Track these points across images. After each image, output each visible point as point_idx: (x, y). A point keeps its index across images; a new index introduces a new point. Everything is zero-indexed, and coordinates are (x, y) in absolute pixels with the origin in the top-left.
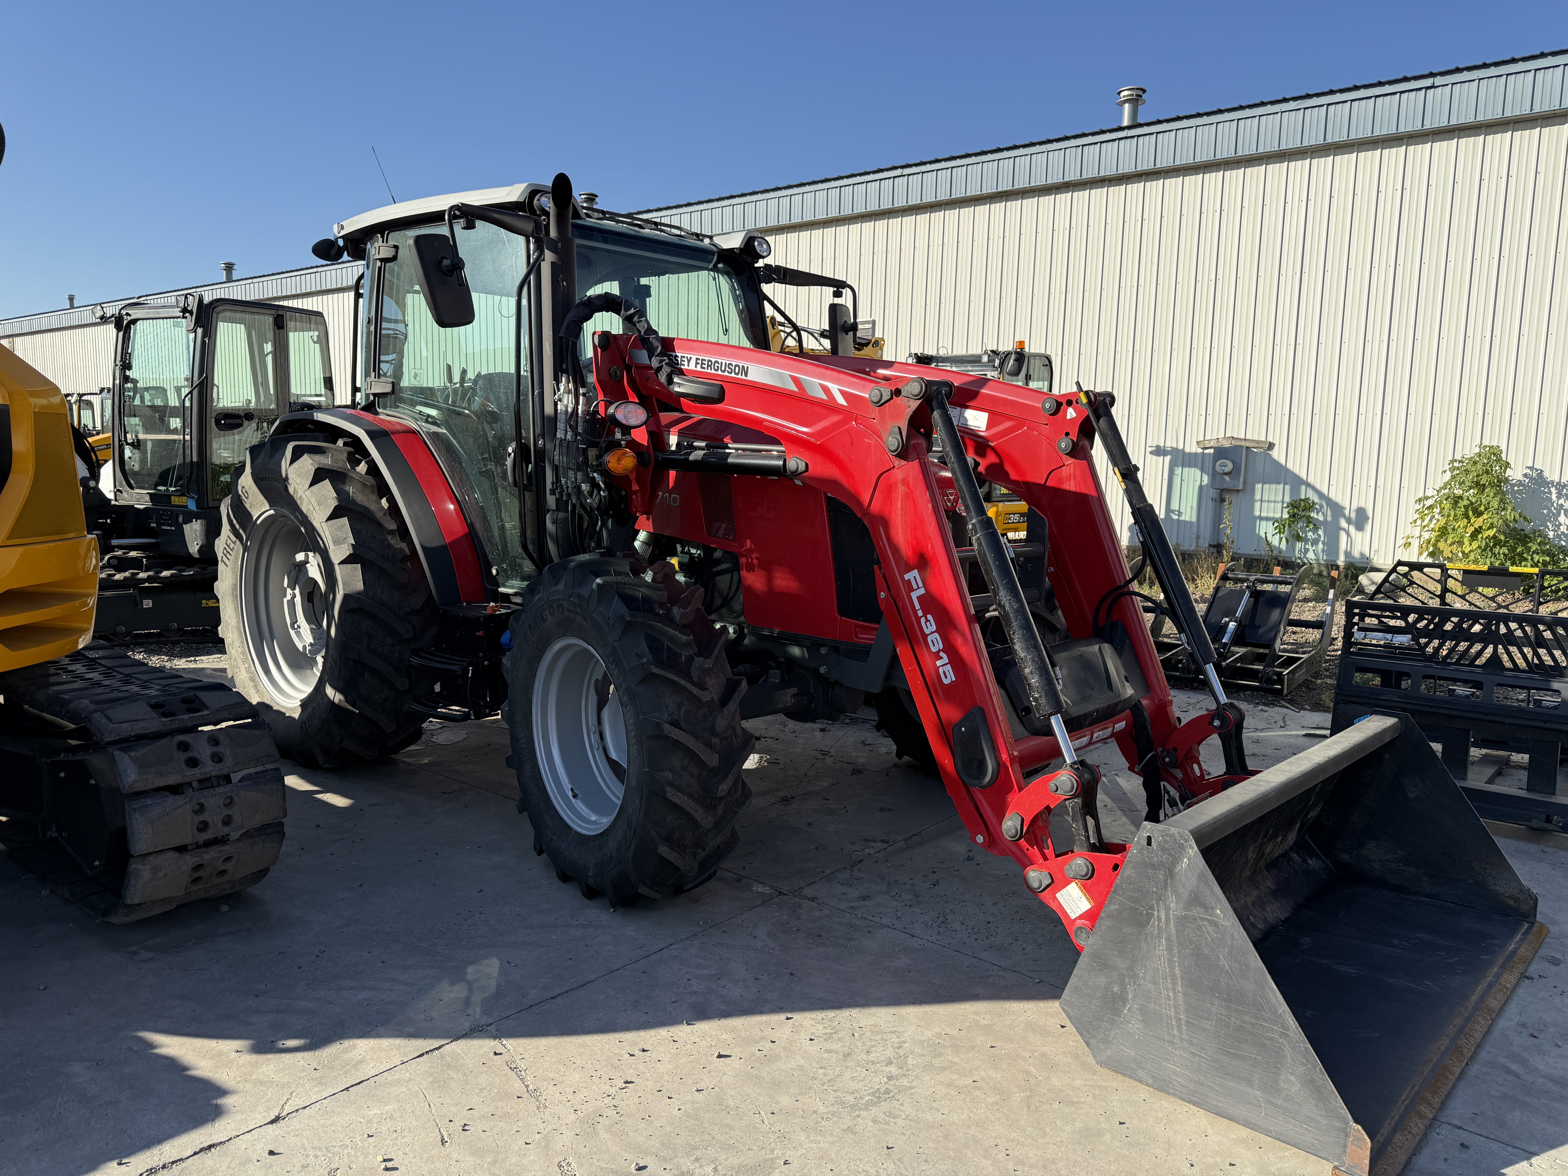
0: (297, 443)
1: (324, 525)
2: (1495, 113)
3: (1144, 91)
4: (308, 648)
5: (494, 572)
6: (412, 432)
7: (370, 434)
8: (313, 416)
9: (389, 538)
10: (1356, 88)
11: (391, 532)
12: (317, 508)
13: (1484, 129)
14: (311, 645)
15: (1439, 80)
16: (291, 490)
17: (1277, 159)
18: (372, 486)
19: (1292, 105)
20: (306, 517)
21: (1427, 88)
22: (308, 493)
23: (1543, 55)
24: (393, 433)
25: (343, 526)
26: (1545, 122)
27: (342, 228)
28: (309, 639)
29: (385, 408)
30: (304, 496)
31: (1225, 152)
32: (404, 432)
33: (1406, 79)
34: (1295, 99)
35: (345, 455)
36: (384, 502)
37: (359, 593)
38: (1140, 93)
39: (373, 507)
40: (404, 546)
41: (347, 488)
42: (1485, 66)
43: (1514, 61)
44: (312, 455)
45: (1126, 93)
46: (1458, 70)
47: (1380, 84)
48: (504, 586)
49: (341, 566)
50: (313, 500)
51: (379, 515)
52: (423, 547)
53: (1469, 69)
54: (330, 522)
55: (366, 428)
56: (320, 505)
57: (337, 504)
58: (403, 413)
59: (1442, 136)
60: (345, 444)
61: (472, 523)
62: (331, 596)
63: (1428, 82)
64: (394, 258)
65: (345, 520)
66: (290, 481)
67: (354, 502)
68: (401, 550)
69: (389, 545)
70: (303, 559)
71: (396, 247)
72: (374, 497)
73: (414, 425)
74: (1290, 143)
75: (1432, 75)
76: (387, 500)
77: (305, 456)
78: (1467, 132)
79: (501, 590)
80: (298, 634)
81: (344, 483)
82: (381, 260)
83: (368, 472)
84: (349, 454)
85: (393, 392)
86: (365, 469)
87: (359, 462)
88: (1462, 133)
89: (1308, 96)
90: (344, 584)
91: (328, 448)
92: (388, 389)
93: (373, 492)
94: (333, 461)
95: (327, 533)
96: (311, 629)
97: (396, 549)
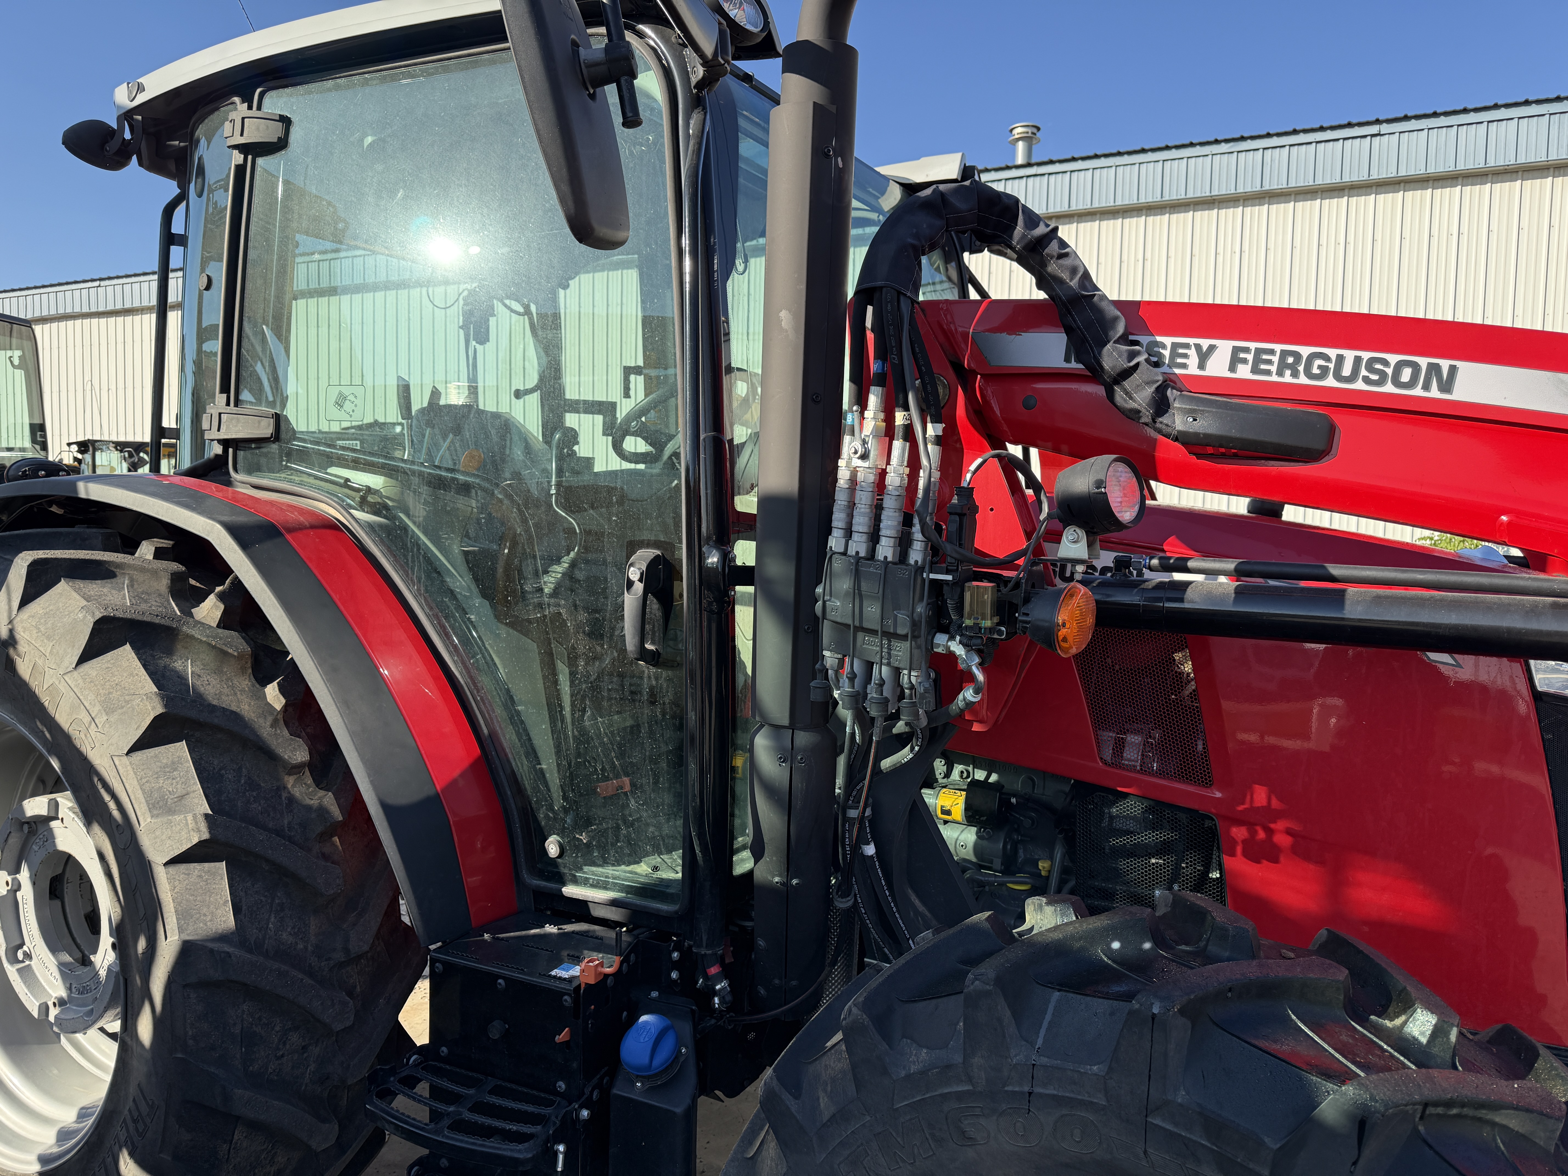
0: (41, 554)
1: (124, 763)
2: (1447, 166)
3: (1038, 129)
4: (53, 1012)
5: (552, 848)
6: (333, 526)
7: (236, 532)
8: (75, 489)
9: (290, 781)
10: (1295, 132)
11: (296, 769)
12: (101, 719)
13: (1431, 182)
14: (61, 1002)
15: (1385, 128)
16: (24, 669)
17: (1206, 206)
18: (240, 657)
19: (1224, 147)
20: (67, 737)
21: (1373, 136)
22: (76, 678)
23: (1496, 107)
24: (290, 530)
25: (174, 766)
26: (1495, 177)
27: (141, 88)
28: (56, 989)
29: (250, 472)
30: (62, 687)
31: (1150, 196)
32: (312, 527)
33: (1350, 125)
34: (1227, 141)
35: (164, 583)
36: (273, 693)
37: (222, 938)
38: (1035, 130)
39: (246, 708)
40: (328, 800)
41: (178, 665)
42: (1435, 115)
43: (1465, 111)
44: (80, 583)
45: (1020, 130)
46: (1406, 118)
47: (1322, 129)
48: (575, 881)
49: (173, 869)
50: (89, 699)
51: (265, 730)
52: (387, 808)
53: (1418, 117)
54: (139, 755)
55: (226, 519)
56: (109, 711)
57: (160, 710)
58: (301, 484)
59: (1387, 188)
60: (159, 554)
61: (493, 735)
62: (142, 944)
63: (1374, 129)
64: (280, 145)
65: (180, 750)
66: (22, 647)
67: (199, 699)
68: (322, 811)
69: (291, 800)
70: (44, 812)
71: (286, 121)
72: (245, 682)
73: (333, 512)
74: (1222, 189)
75: (1378, 122)
76: (282, 689)
77: (63, 587)
78: (1412, 185)
79: (570, 891)
80: (26, 973)
81: (170, 652)
82: (244, 149)
83: (224, 623)
84: (176, 579)
85: (276, 437)
86: (218, 614)
87: (200, 597)
88: (1407, 185)
89: (1243, 139)
90: (183, 915)
91: (120, 566)
92: (265, 429)
93: (243, 670)
94: (137, 597)
95: (132, 784)
96: (62, 966)
97: (309, 808)
